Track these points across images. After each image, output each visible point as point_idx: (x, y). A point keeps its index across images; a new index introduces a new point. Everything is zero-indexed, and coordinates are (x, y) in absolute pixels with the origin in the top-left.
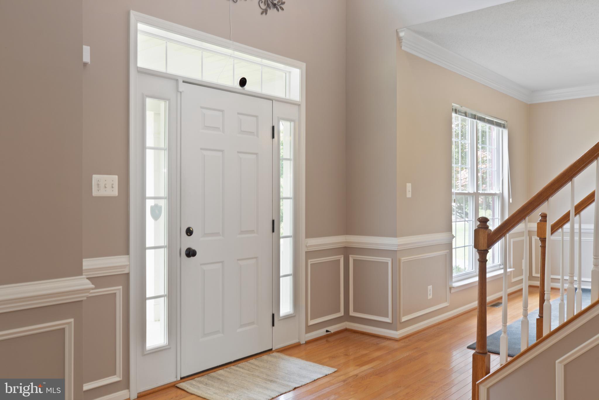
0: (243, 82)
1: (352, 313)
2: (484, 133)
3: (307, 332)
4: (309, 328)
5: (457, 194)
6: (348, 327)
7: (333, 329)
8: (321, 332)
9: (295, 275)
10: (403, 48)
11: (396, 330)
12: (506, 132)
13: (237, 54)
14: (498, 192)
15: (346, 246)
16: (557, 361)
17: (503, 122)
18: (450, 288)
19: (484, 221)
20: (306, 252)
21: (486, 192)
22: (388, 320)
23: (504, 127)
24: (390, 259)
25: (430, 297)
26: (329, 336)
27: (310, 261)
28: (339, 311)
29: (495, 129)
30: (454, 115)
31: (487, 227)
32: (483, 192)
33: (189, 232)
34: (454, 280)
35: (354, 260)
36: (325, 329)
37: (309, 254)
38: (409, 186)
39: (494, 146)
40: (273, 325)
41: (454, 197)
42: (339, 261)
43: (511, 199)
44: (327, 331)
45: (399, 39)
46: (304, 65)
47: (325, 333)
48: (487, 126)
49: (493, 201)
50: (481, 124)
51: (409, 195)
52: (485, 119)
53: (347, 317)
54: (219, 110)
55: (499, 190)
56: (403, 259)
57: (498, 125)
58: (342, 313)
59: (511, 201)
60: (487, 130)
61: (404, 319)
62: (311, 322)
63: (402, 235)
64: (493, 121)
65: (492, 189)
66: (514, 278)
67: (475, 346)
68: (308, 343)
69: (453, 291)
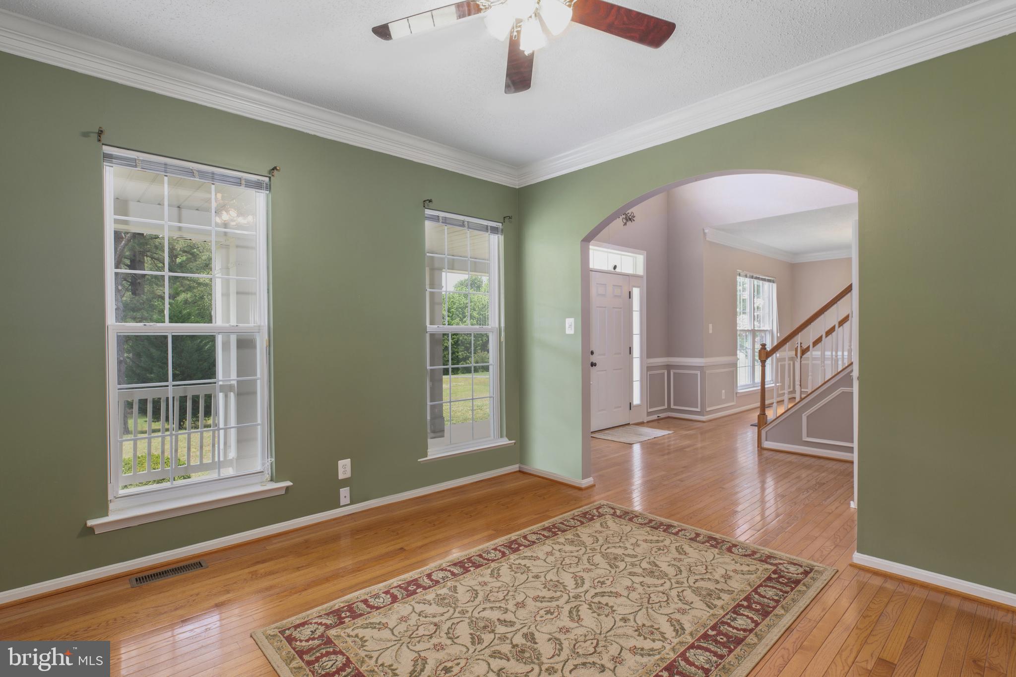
0: (615, 267)
1: (672, 406)
2: (758, 286)
3: (648, 416)
4: (649, 414)
5: (740, 330)
6: (669, 416)
7: (662, 415)
8: (655, 417)
9: (641, 381)
10: (707, 239)
11: (703, 416)
12: (775, 285)
13: (609, 250)
14: (769, 329)
15: (669, 364)
16: (803, 415)
17: (772, 279)
18: (736, 393)
19: (764, 346)
20: (647, 367)
21: (760, 329)
22: (698, 410)
23: (774, 282)
24: (699, 372)
25: (723, 397)
26: (659, 420)
27: (648, 372)
28: (664, 405)
29: (767, 284)
30: (738, 277)
31: (765, 349)
32: (758, 329)
33: (592, 353)
34: (738, 388)
35: (674, 373)
36: (657, 415)
37: (649, 368)
38: (711, 326)
39: (766, 295)
40: (630, 409)
41: (738, 333)
42: (664, 373)
43: (779, 334)
44: (658, 417)
45: (705, 234)
46: (645, 252)
47: (657, 418)
48: (761, 282)
49: (766, 335)
50: (756, 282)
51: (711, 332)
52: (759, 278)
53: (669, 409)
54: (603, 284)
55: (770, 327)
56: (707, 372)
57: (769, 281)
58: (666, 407)
59: (779, 335)
60: (761, 284)
61: (708, 409)
62: (650, 410)
63: (707, 357)
64: (765, 279)
65: (764, 326)
66: (781, 390)
67: (757, 425)
68: (648, 422)
69: (738, 395)
